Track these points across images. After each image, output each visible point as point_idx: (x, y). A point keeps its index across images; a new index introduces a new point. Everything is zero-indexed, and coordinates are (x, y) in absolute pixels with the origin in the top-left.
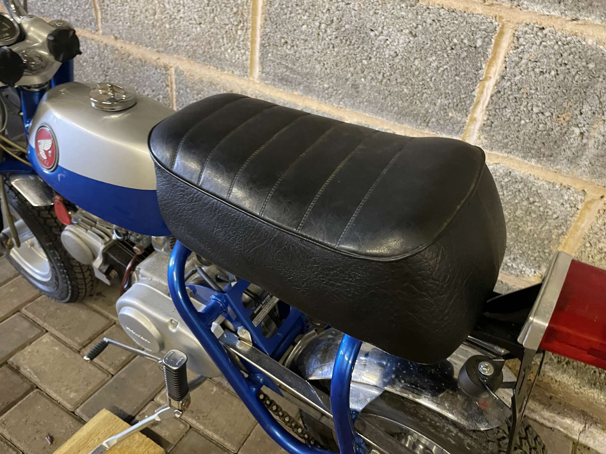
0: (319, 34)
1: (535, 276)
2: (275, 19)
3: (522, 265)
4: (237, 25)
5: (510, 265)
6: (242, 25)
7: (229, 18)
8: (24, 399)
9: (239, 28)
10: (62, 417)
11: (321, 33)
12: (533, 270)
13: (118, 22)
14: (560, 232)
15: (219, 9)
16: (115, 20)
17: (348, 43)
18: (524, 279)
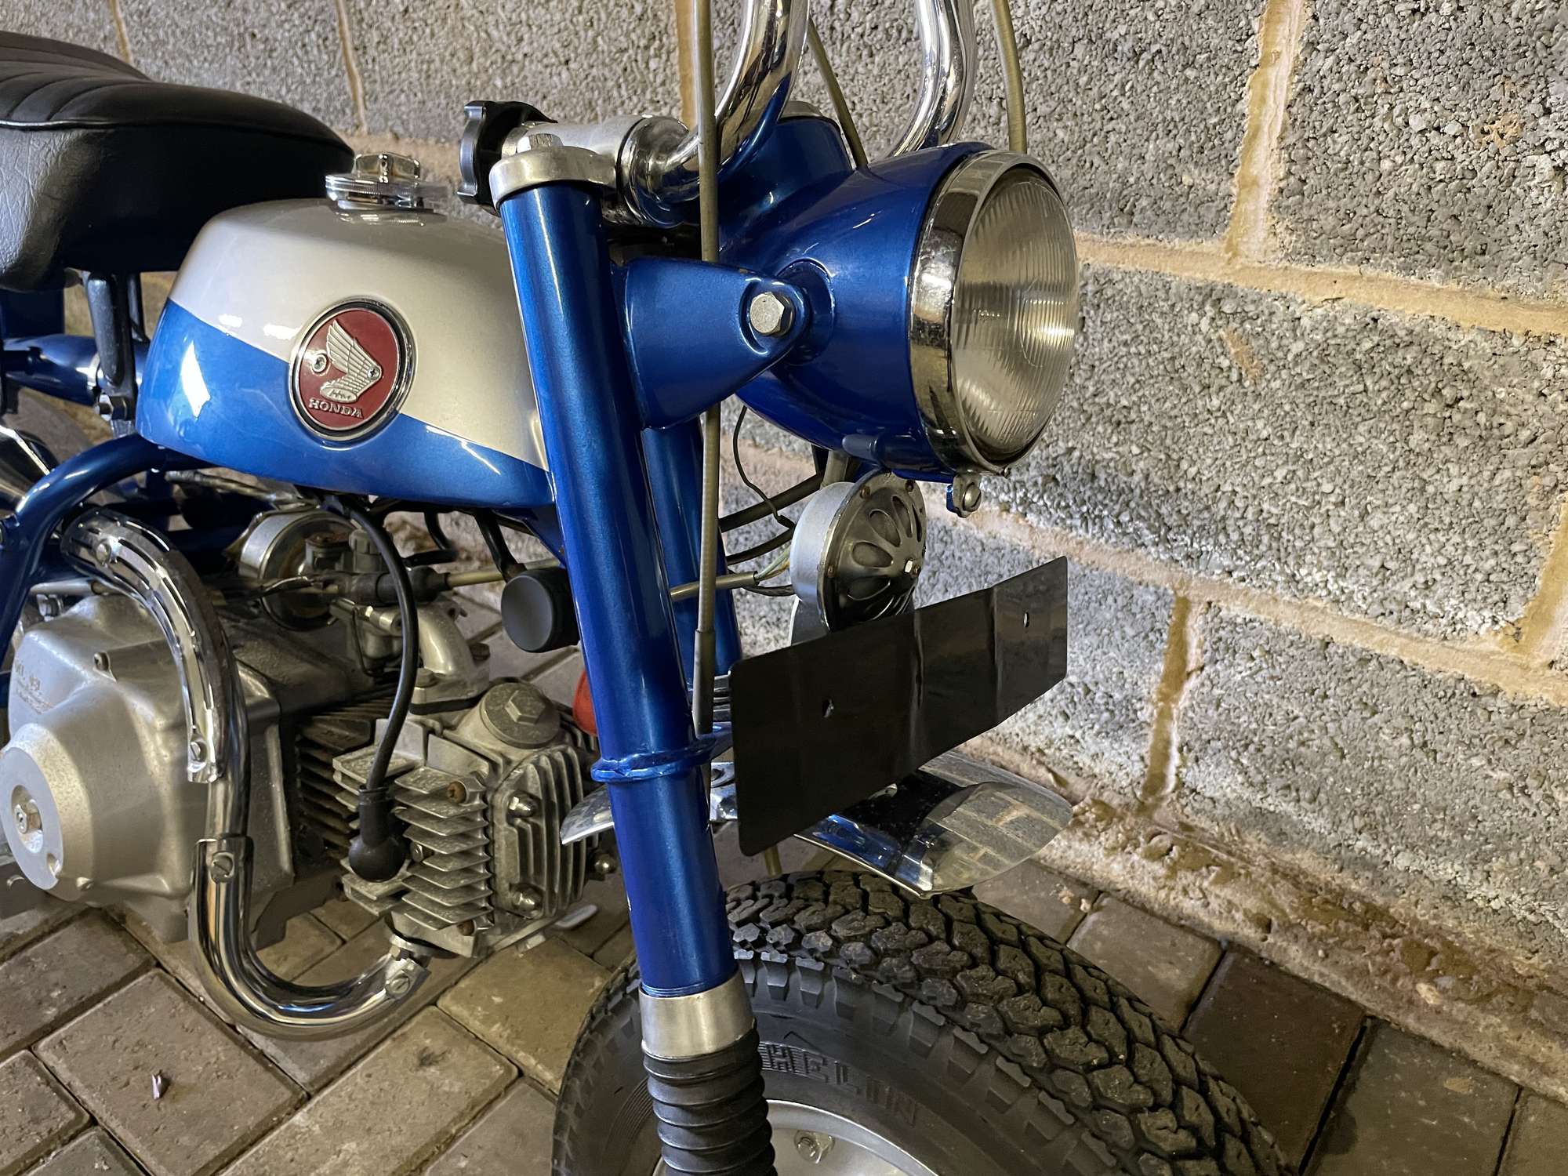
0: (832, 28)
1: (1497, 633)
2: (730, 11)
3: (1453, 602)
4: (647, 48)
5: (1417, 605)
6: (657, 43)
7: (627, 35)
8: (123, 990)
9: (652, 52)
10: (202, 1034)
11: (837, 24)
12: (1487, 614)
13: (398, 97)
14: (1548, 481)
15: (603, 16)
16: (391, 92)
17: (904, 34)
18: (1466, 646)
